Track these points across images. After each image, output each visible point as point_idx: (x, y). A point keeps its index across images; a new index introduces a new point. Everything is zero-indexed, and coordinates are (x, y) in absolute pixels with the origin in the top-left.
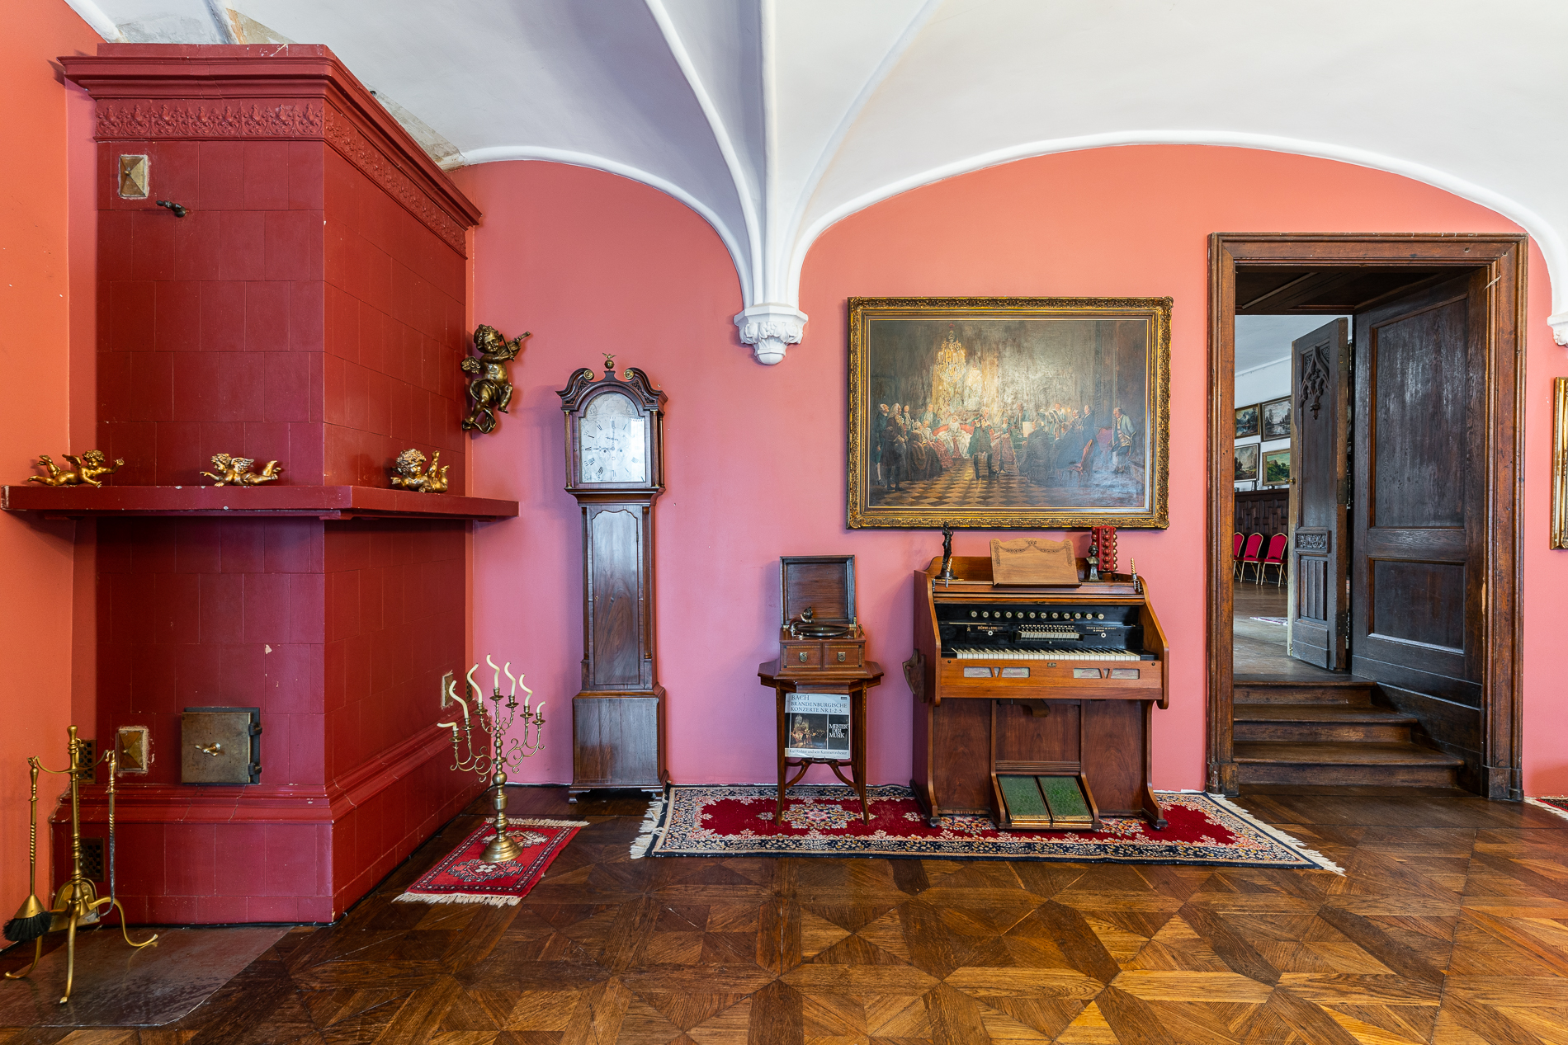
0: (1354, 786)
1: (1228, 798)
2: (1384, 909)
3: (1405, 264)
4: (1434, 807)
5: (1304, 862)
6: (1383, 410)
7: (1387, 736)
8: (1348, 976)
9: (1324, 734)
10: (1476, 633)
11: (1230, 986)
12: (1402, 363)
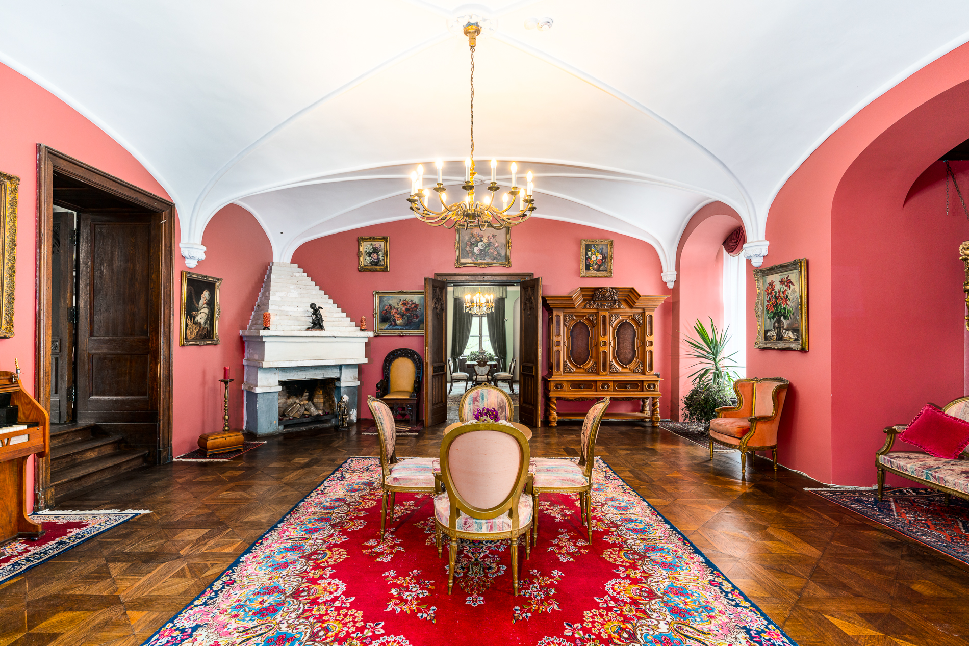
0: (104, 480)
1: (51, 510)
2: (180, 514)
3: (132, 201)
4: (148, 475)
5: (131, 516)
6: (99, 272)
7: (108, 450)
8: (199, 539)
9: (79, 459)
10: (155, 387)
11: (169, 568)
12: (111, 248)
